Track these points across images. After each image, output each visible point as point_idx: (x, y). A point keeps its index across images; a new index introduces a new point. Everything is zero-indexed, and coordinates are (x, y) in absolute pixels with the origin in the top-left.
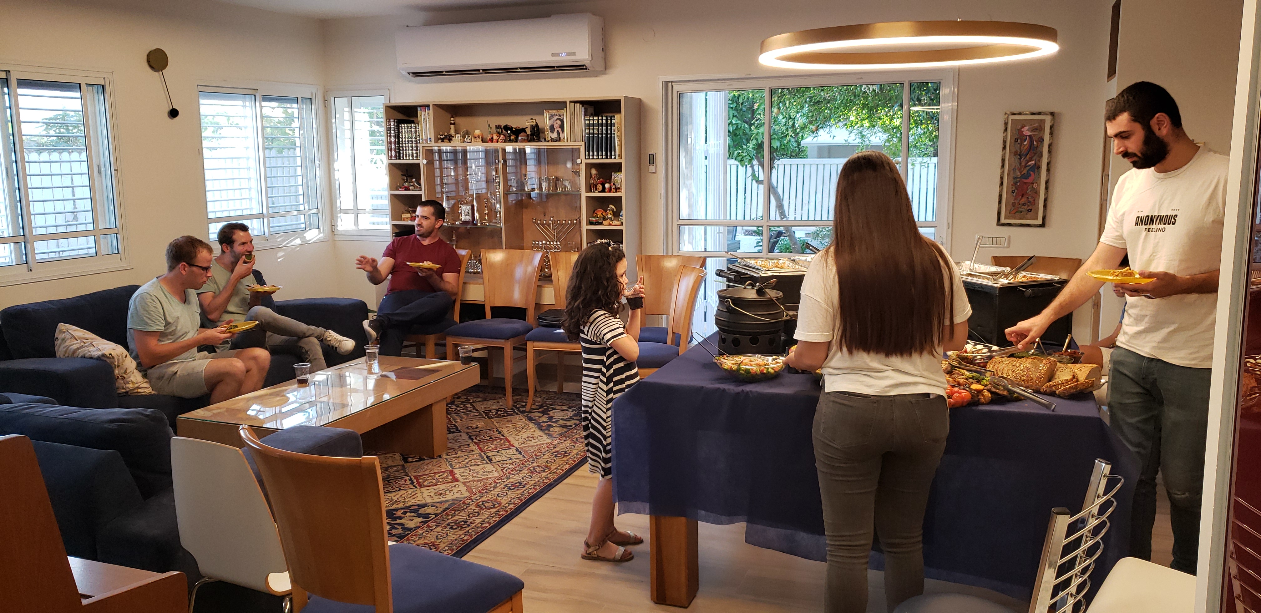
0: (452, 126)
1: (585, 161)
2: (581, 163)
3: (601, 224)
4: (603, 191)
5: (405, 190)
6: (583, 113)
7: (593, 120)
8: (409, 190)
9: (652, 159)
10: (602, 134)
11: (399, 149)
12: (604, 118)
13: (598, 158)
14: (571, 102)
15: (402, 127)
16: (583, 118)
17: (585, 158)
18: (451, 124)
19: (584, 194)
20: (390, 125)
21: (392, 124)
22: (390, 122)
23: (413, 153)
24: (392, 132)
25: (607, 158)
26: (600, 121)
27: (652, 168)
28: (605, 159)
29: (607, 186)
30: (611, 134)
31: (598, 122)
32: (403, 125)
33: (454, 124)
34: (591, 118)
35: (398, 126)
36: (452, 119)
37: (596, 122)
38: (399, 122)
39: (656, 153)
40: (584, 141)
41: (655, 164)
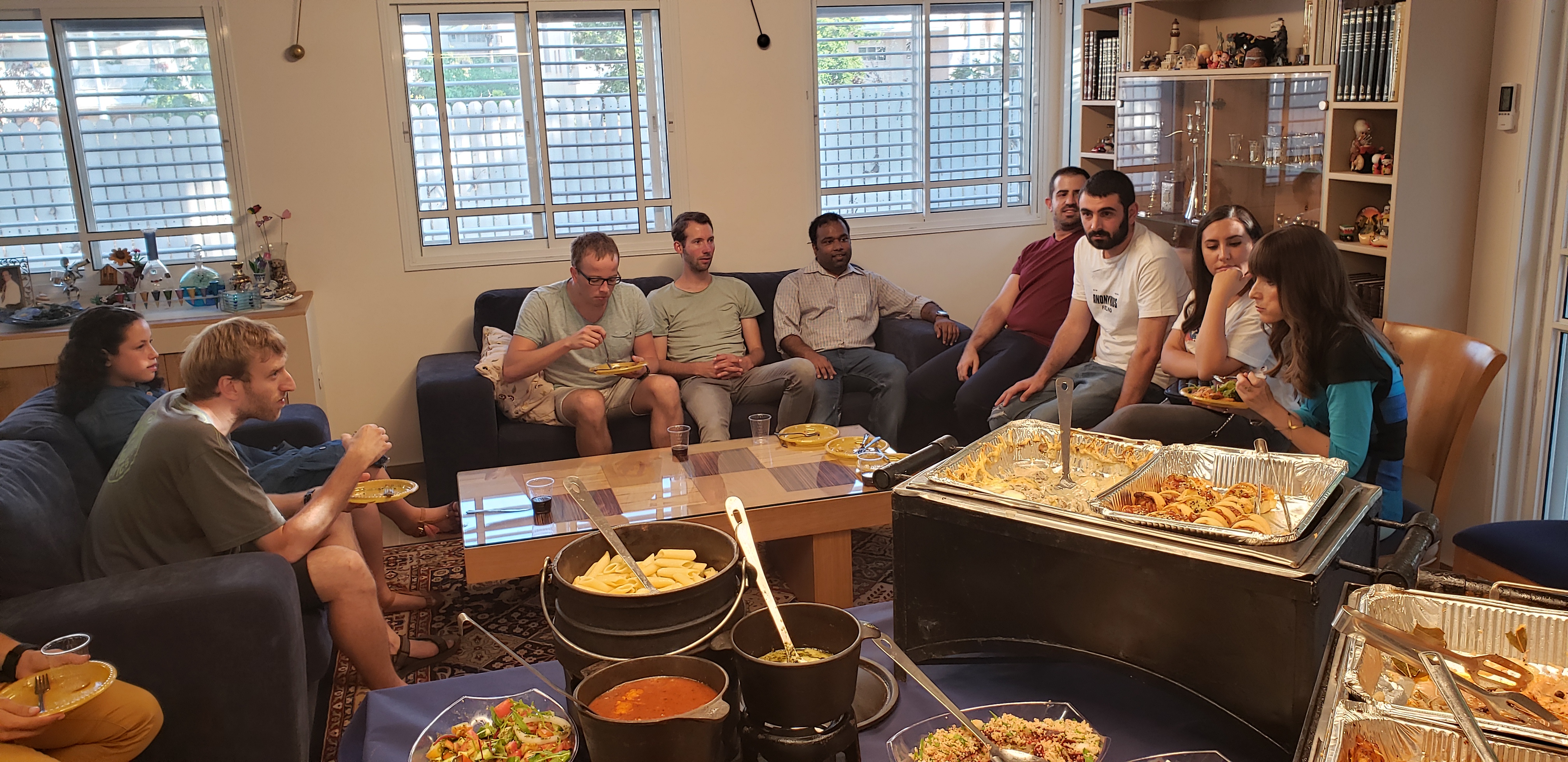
0: (1174, 39)
1: (1334, 105)
3: (1354, 239)
4: (1367, 169)
5: (1099, 152)
6: (1340, 3)
7: (1356, 17)
8: (1104, 151)
9: (1508, 100)
10: (1369, 47)
11: (1097, 82)
12: (1376, 11)
13: (1357, 100)
15: (1103, 43)
16: (1340, 12)
17: (1336, 100)
18: (1172, 35)
20: (1089, 42)
21: (1091, 38)
22: (1089, 36)
23: (1110, 88)
24: (1091, 53)
25: (1372, 99)
26: (1368, 19)
27: (1505, 121)
28: (1369, 101)
29: (1375, 159)
30: (1386, 46)
31: (1364, 19)
32: (1110, 40)
33: (1177, 35)
34: (1353, 13)
35: (1098, 43)
36: (1175, 26)
37: (1360, 20)
38: (1102, 35)
39: (1519, 86)
40: (1336, 62)
41: (1517, 110)
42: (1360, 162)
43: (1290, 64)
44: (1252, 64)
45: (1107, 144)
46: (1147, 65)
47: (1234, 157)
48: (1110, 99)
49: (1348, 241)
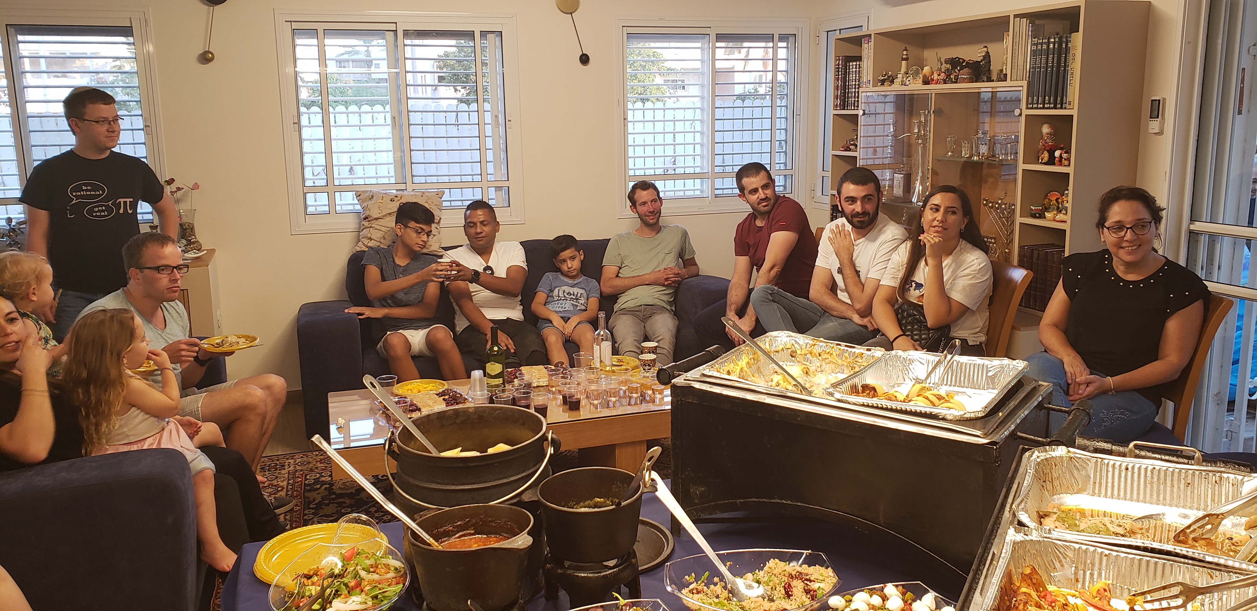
0: (904, 63)
1: (1026, 112)
2: (1020, 115)
3: (1042, 216)
4: (1051, 161)
5: (846, 150)
6: (1030, 33)
7: (1042, 44)
8: (850, 150)
9: (1156, 110)
10: (1052, 67)
11: (844, 96)
12: (1057, 40)
13: (1043, 108)
14: (1016, 16)
15: (849, 66)
16: (1030, 41)
17: (1027, 108)
18: (903, 59)
19: (1022, 166)
20: (838, 64)
21: (841, 62)
22: (839, 60)
23: (855, 101)
24: (841, 73)
25: (1055, 108)
26: (1051, 46)
27: (1154, 125)
28: (1052, 108)
29: (1057, 153)
30: (1065, 67)
31: (1048, 46)
32: (854, 63)
33: (907, 59)
34: (1040, 41)
35: (846, 66)
36: (905, 53)
37: (1045, 46)
38: (849, 59)
39: (1164, 99)
40: (1027, 79)
41: (1163, 118)
42: (1046, 155)
43: (993, 81)
44: (964, 81)
45: (852, 145)
46: (883, 82)
47: (950, 153)
48: (854, 109)
49: (1037, 218)
